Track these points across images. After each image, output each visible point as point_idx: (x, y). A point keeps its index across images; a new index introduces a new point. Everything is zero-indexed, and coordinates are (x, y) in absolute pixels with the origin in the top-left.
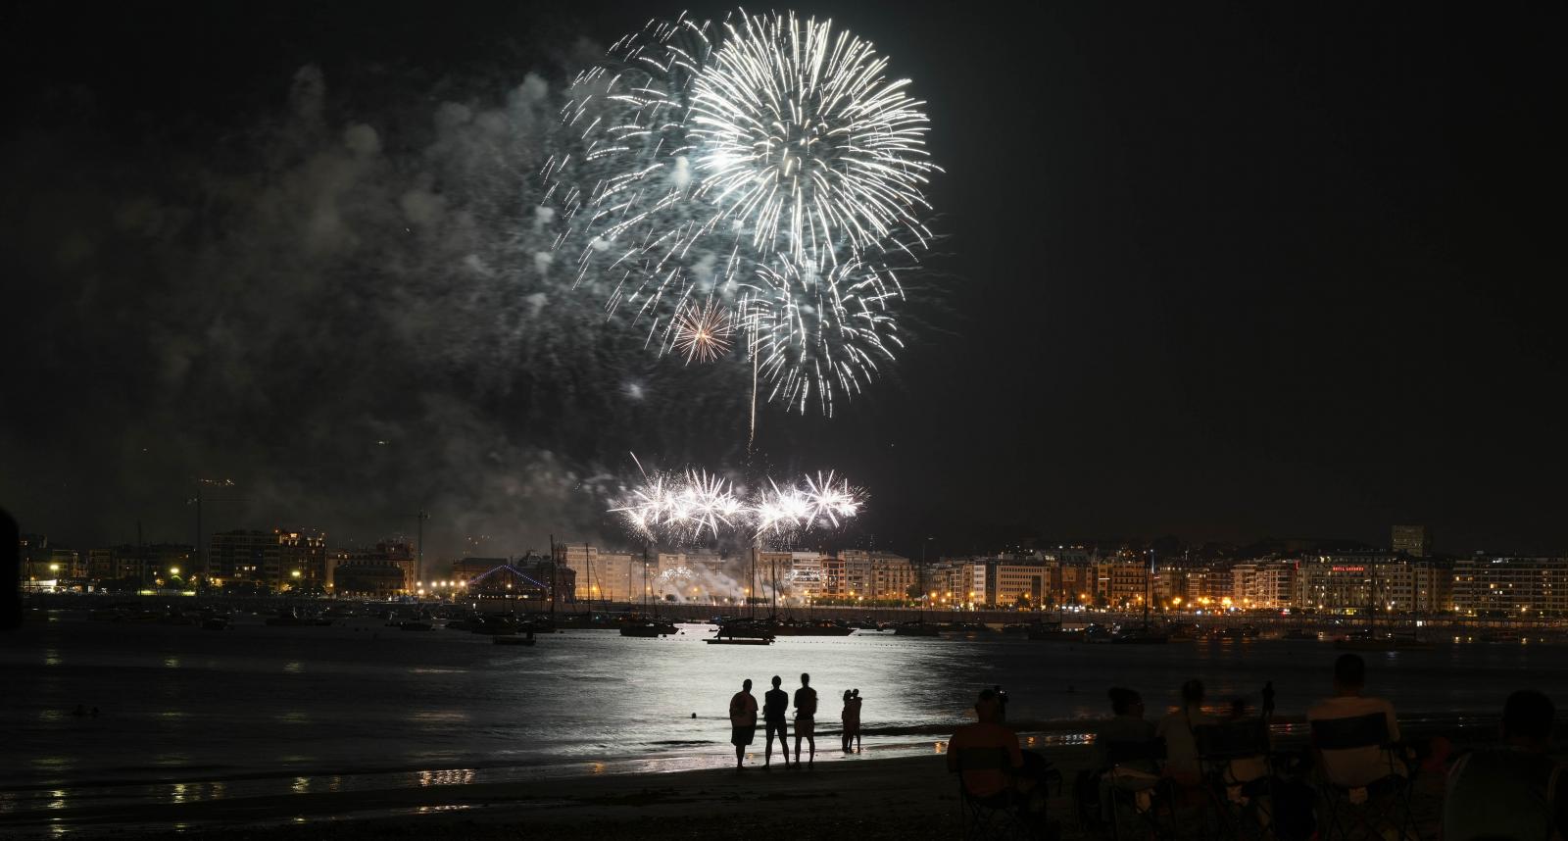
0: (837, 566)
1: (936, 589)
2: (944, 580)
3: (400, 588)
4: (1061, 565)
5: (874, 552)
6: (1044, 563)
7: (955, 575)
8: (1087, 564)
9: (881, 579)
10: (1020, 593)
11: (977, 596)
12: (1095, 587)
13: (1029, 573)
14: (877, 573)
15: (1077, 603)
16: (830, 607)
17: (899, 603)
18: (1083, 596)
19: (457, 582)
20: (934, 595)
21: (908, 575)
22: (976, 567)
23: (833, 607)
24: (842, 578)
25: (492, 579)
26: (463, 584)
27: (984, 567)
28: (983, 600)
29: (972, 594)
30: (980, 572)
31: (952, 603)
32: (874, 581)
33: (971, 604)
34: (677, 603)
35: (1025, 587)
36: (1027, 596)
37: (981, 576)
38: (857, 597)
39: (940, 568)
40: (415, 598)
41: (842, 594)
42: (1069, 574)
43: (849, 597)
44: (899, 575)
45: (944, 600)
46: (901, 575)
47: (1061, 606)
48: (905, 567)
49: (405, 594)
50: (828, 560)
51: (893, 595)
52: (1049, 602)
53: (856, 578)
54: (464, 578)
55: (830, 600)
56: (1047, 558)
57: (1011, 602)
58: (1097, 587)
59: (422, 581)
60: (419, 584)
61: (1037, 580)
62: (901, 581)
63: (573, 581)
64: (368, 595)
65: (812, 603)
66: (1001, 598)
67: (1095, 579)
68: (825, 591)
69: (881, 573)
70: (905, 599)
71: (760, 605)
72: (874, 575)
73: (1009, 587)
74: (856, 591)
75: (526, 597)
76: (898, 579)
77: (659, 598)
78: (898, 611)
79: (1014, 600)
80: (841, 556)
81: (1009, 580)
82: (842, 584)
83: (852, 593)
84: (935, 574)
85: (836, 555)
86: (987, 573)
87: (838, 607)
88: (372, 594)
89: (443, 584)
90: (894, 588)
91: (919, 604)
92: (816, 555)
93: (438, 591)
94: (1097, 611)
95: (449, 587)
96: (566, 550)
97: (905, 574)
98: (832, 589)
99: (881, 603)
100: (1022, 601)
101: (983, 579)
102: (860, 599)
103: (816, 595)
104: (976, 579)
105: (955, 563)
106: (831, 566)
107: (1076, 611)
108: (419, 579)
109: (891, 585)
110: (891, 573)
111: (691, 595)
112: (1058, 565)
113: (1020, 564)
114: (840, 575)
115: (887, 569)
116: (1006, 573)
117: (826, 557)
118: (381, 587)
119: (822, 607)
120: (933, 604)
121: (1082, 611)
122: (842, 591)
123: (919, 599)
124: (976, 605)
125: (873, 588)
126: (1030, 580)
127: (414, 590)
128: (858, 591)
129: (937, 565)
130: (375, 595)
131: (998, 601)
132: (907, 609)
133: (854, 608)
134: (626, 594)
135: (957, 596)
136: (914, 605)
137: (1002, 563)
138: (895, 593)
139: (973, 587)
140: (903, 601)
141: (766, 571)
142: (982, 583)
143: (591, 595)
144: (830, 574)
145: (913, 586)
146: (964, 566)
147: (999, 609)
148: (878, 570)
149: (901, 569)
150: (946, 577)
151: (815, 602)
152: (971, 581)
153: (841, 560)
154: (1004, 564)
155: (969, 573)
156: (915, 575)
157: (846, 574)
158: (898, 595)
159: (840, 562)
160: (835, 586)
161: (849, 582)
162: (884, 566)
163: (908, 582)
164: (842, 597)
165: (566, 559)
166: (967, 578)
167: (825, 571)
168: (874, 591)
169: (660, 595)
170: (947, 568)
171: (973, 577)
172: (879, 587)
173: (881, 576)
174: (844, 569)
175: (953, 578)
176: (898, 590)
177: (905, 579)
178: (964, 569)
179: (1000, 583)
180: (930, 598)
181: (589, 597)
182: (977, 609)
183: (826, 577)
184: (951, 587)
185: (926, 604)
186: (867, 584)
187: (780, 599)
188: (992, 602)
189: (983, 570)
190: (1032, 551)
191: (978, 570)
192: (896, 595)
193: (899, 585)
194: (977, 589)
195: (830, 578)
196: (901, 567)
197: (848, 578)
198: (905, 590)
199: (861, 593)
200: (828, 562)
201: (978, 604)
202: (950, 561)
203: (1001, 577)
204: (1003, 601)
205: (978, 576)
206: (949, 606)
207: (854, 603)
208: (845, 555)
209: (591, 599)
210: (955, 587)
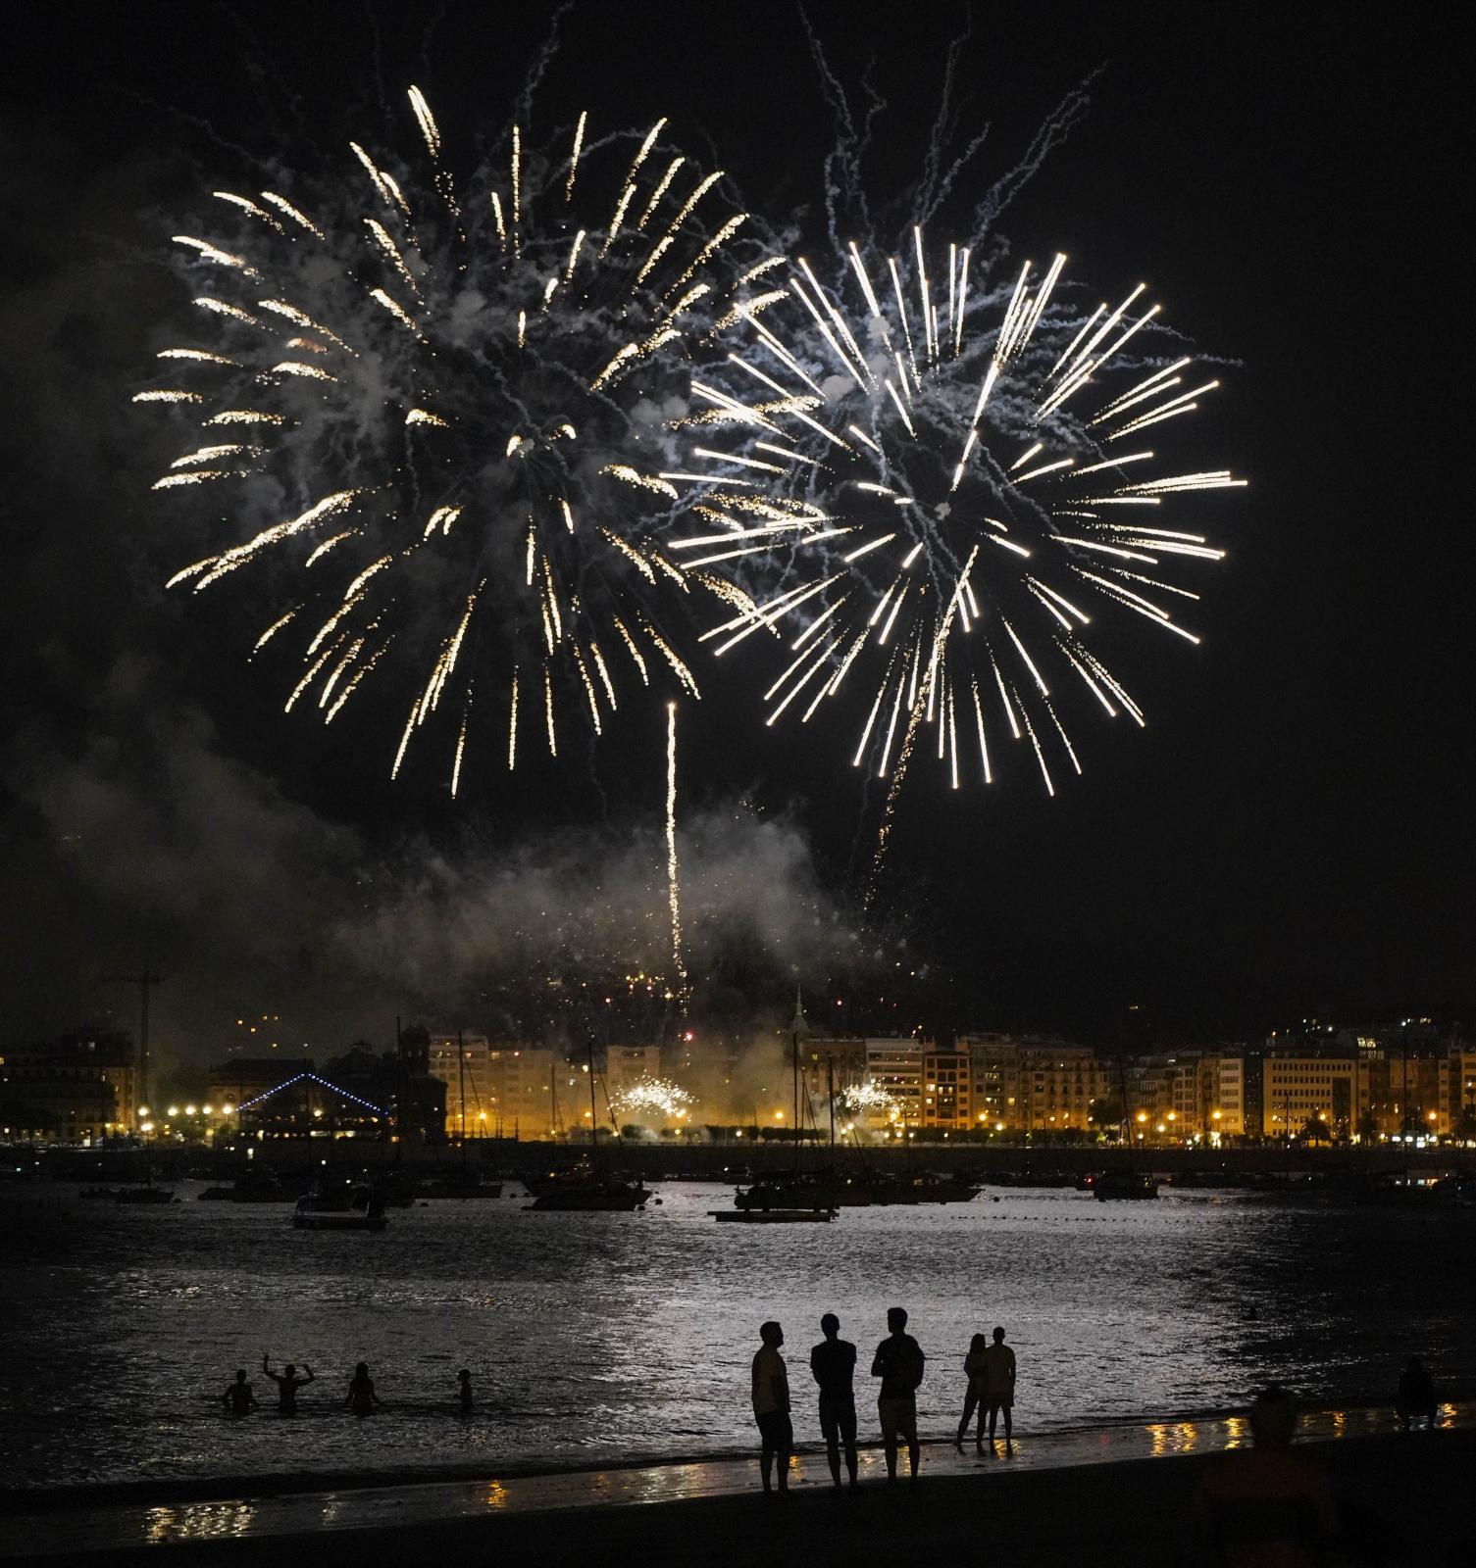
0: (952, 1064)
1: (1150, 1108)
2: (1162, 1088)
3: (105, 1120)
4: (1387, 1056)
5: (1025, 1037)
6: (1355, 1052)
7: (1184, 1078)
8: (1440, 1054)
9: (1038, 1090)
10: (1307, 1113)
11: (1226, 1120)
12: (1455, 1097)
13: (1327, 1072)
14: (1031, 1076)
15: (1424, 1129)
16: (939, 1145)
17: (1073, 1134)
18: (1433, 1116)
19: (218, 1106)
20: (1142, 1118)
21: (1092, 1081)
22: (1224, 1062)
23: (947, 1145)
24: (963, 1088)
25: (283, 1102)
26: (228, 1110)
27: (1239, 1062)
28: (1238, 1127)
29: (1217, 1115)
30: (1231, 1075)
31: (1179, 1135)
32: (1026, 1094)
33: (1216, 1139)
34: (642, 1142)
35: (1320, 1099)
36: (1323, 1117)
37: (1234, 1080)
38: (993, 1125)
39: (1154, 1066)
40: (133, 1139)
41: (961, 1120)
42: (1402, 1074)
43: (979, 1124)
44: (1073, 1079)
45: (1162, 1128)
46: (1079, 1080)
47: (1390, 1136)
48: (1085, 1064)
49: (116, 1133)
50: (937, 1053)
51: (1062, 1119)
52: (1368, 1128)
53: (991, 1088)
54: (231, 1100)
55: (942, 1130)
56: (1362, 1043)
57: (1293, 1129)
58: (1459, 1098)
59: (151, 1108)
60: (143, 1112)
61: (1341, 1089)
62: (1079, 1092)
63: (442, 1105)
64: (45, 1134)
65: (906, 1137)
66: (1273, 1122)
67: (1455, 1083)
68: (931, 1113)
69: (1039, 1077)
70: (1086, 1128)
71: (807, 1141)
72: (1026, 1081)
73: (1289, 1099)
74: (990, 1114)
75: (350, 1134)
76: (1073, 1088)
77: (609, 1132)
78: (1073, 1150)
79: (1299, 1126)
80: (961, 1046)
81: (1289, 1087)
82: (963, 1101)
83: (983, 1118)
84: (1143, 1077)
85: (952, 1044)
86: (1246, 1074)
87: (957, 1145)
88: (52, 1134)
89: (190, 1110)
90: (1066, 1107)
91: (1112, 1136)
92: (910, 1046)
93: (181, 1123)
94: (1460, 1144)
95: (201, 1116)
96: (428, 1042)
97: (1086, 1078)
98: (945, 1108)
99: (1041, 1135)
100: (1315, 1128)
101: (1238, 1086)
102: (1000, 1127)
103: (914, 1123)
104: (1224, 1086)
105: (1184, 1054)
106: (942, 1064)
107: (1421, 1144)
108: (145, 1102)
109: (1058, 1100)
110: (1058, 1077)
111: (670, 1126)
112: (1381, 1055)
113: (1311, 1056)
114: (960, 1081)
115: (1050, 1068)
116: (1284, 1074)
117: (932, 1047)
118: (72, 1119)
119: (926, 1144)
120: (1141, 1136)
121: (1430, 1146)
122: (963, 1113)
123: (1116, 1128)
124: (1224, 1137)
125: (1025, 1109)
126: (1329, 1087)
127: (134, 1123)
128: (1000, 1110)
129: (1148, 1059)
130: (58, 1135)
131: (1268, 1129)
132: (1089, 1146)
133: (988, 1145)
134: (543, 1127)
135: (1188, 1119)
136: (1104, 1138)
137: (1273, 1054)
138: (1067, 1116)
139: (1218, 1101)
140: (1083, 1132)
141: (816, 1077)
142: (1235, 1093)
143: (477, 1130)
144: (939, 1080)
145: (1100, 1102)
146: (1200, 1061)
147: (1269, 1144)
148: (1035, 1072)
149: (1078, 1069)
150: (1165, 1082)
151: (911, 1135)
152: (1214, 1091)
153: (961, 1053)
154: (1277, 1057)
155: (1210, 1074)
156: (1105, 1080)
157: (971, 1081)
158: (1073, 1120)
159: (959, 1058)
160: (954, 1104)
161: (977, 1095)
162: (1044, 1064)
163: (1092, 1093)
164: (965, 1125)
165: (431, 1059)
166: (1206, 1083)
167: (931, 1075)
168: (1025, 1113)
169: (610, 1126)
170: (1168, 1065)
171: (1218, 1083)
172: (1037, 1105)
173: (1039, 1083)
174: (967, 1070)
175: (1179, 1085)
176: (1073, 1109)
177: (1086, 1089)
178: (1199, 1066)
179: (1275, 1094)
180: (1136, 1123)
181: (473, 1132)
182: (1227, 1143)
183: (932, 1087)
184: (1175, 1102)
185: (1127, 1138)
186: (1012, 1100)
187: (844, 1131)
188: (1256, 1130)
189: (1237, 1068)
190: (1330, 1029)
191: (1227, 1068)
192: (1069, 1119)
193: (1074, 1099)
194: (1227, 1106)
195: (941, 1089)
196: (1078, 1065)
197: (975, 1089)
198: (1086, 1110)
199: (1002, 1116)
200: (936, 1058)
201: (1228, 1134)
202: (1172, 1052)
203: (1275, 1081)
204: (1278, 1127)
205: (1229, 1080)
206: (1173, 1140)
207: (987, 1137)
208: (969, 1042)
209: (477, 1136)
210: (1184, 1101)
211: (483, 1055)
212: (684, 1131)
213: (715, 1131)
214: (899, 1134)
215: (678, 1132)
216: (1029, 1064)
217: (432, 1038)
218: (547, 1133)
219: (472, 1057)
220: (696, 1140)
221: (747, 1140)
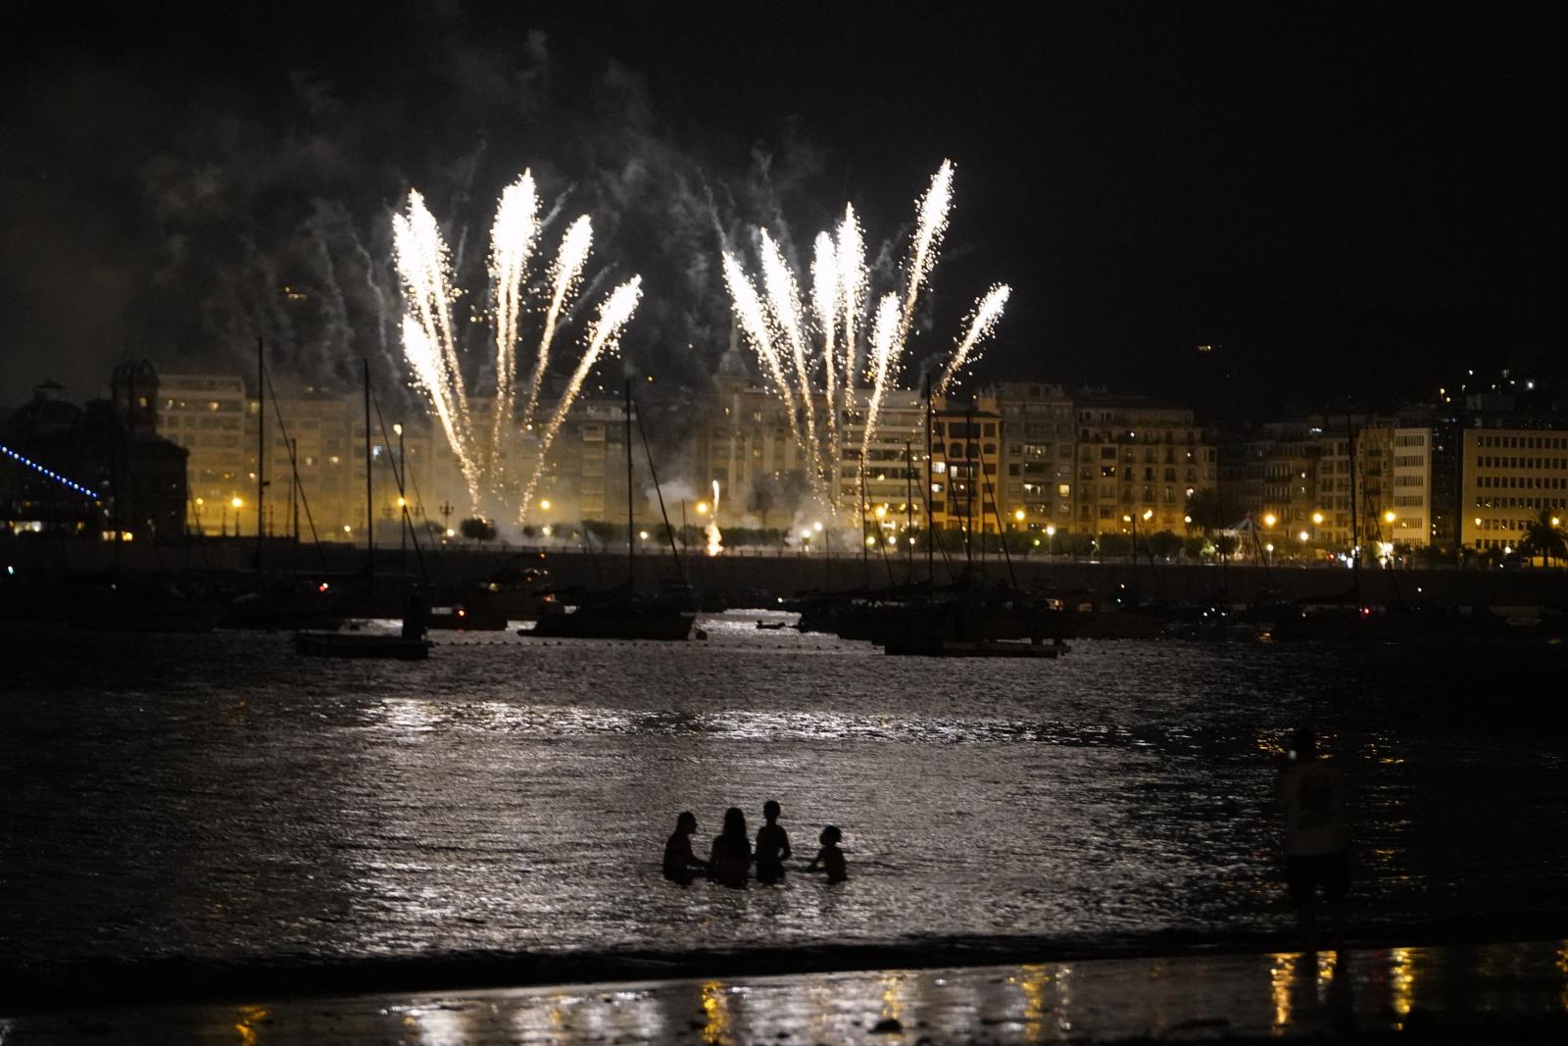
0: (974, 432)
1: (1272, 502)
2: (1302, 473)
5: (1087, 390)
7: (1337, 457)
9: (1107, 472)
10: (1531, 515)
11: (1403, 524)
14: (1095, 450)
16: (955, 557)
17: (1166, 542)
20: (1270, 520)
21: (1191, 459)
22: (1400, 433)
23: (961, 557)
24: (989, 469)
28: (1421, 535)
29: (1390, 517)
30: (1413, 451)
31: (1327, 546)
32: (1087, 480)
33: (1385, 549)
34: (494, 545)
35: (1552, 494)
36: (1555, 521)
37: (1416, 461)
38: (1037, 531)
39: (1287, 438)
41: (991, 518)
44: (1161, 454)
45: (1303, 537)
46: (1170, 459)
50: (948, 413)
51: (1142, 520)
53: (1036, 469)
55: (954, 536)
57: (1509, 538)
62: (1170, 477)
63: (182, 477)
65: (903, 543)
66: (1475, 529)
68: (938, 507)
69: (1108, 454)
70: (1179, 531)
71: (751, 548)
72: (1087, 459)
73: (1502, 492)
74: (1032, 511)
75: (37, 527)
76: (1160, 472)
77: (441, 530)
78: (1166, 568)
79: (1517, 536)
80: (985, 403)
81: (1502, 473)
82: (989, 488)
83: (1020, 515)
84: (1270, 454)
86: (1436, 453)
87: (980, 561)
90: (1149, 500)
91: (1226, 546)
96: (156, 384)
97: (1181, 455)
98: (962, 500)
99: (1111, 542)
100: (1543, 539)
101: (1423, 471)
102: (1050, 531)
103: (914, 522)
105: (1336, 421)
106: (957, 431)
109: (1138, 489)
110: (1138, 452)
111: (534, 521)
113: (1543, 429)
114: (984, 458)
115: (1124, 439)
116: (1501, 452)
119: (931, 555)
120: (1270, 548)
122: (989, 508)
123: (1232, 534)
124: (1400, 549)
125: (1082, 497)
128: (1044, 504)
129: (1278, 427)
131: (1468, 538)
132: (1190, 562)
133: (1032, 558)
134: (335, 521)
135: (1340, 522)
136: (1212, 549)
137: (1479, 422)
138: (1148, 515)
139: (1390, 495)
140: (1179, 539)
141: (760, 448)
142: (1416, 481)
143: (231, 523)
144: (951, 455)
145: (1206, 493)
146: (1362, 432)
147: (1471, 561)
148: (1100, 446)
149: (1169, 440)
150: (1303, 463)
151: (912, 541)
152: (1383, 478)
153: (987, 415)
154: (1485, 426)
155: (1378, 453)
156: (1211, 459)
157: (1002, 456)
158: (1159, 521)
159: (982, 421)
160: (971, 494)
161: (1011, 480)
162: (1116, 431)
163: (1191, 480)
164: (991, 526)
165: (160, 412)
166: (1370, 466)
167: (940, 448)
168: (1085, 509)
169: (439, 519)
170: (1310, 438)
171: (1389, 465)
172: (1104, 497)
173: (1106, 462)
174: (996, 441)
175: (1328, 469)
176: (1160, 504)
177: (1181, 472)
178: (1361, 439)
179: (1480, 483)
180: (1259, 526)
181: (224, 527)
182: (1403, 559)
183: (940, 467)
184: (1320, 494)
185: (1247, 548)
186: (1064, 489)
187: (806, 533)
188: (1451, 540)
189: (1421, 444)
190: (1530, 385)
191: (1406, 442)
192: (1153, 519)
193: (1163, 489)
194: (1404, 502)
195: (954, 469)
196: (1169, 434)
197: (1007, 468)
198: (1182, 505)
199: (1049, 515)
200: (946, 421)
201: (1408, 546)
202: (1317, 417)
203: (1480, 464)
204: (1483, 536)
205: (1406, 462)
206: (1320, 553)
207: (1032, 545)
208: (999, 398)
209: (231, 533)
210: (1335, 493)
211: (235, 406)
212: (557, 530)
213: (603, 530)
214: (892, 540)
215: (547, 531)
216: (1093, 431)
217: (161, 377)
218: (339, 530)
219: (219, 409)
220: (575, 543)
221: (656, 547)
